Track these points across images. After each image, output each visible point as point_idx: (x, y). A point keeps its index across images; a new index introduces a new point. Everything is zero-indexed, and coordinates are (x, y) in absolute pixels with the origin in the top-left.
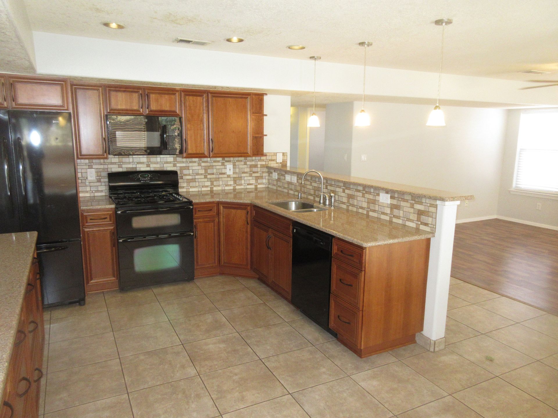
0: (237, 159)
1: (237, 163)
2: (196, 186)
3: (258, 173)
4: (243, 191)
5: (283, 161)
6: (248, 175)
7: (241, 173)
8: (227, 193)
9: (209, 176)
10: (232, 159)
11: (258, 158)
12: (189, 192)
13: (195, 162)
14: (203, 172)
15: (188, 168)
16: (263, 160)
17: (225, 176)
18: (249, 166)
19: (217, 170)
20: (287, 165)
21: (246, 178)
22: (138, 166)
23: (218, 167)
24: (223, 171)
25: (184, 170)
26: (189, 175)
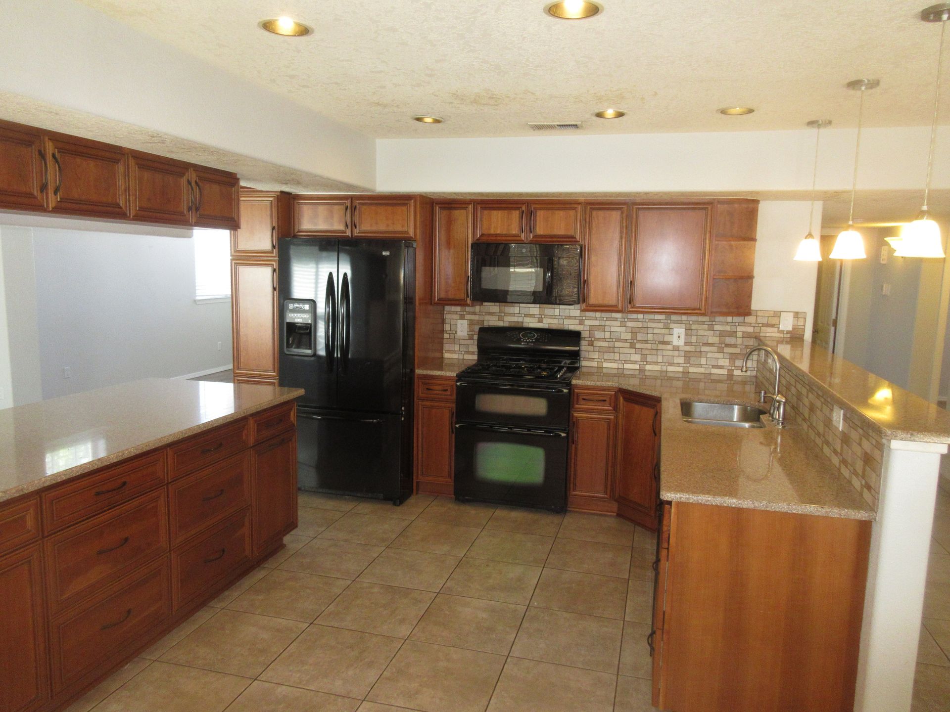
0: (694, 318)
1: (694, 327)
2: (615, 359)
3: (737, 347)
4: (702, 377)
5: (794, 329)
6: (714, 349)
7: (701, 344)
8: (670, 379)
9: (638, 346)
10: (684, 318)
11: (737, 319)
12: (603, 368)
13: (616, 319)
14: (628, 336)
15: (602, 328)
16: (750, 324)
17: (669, 347)
18: (718, 333)
19: (655, 335)
20: (804, 338)
21: (709, 355)
22: (527, 320)
23: (656, 331)
24: (667, 338)
25: (596, 332)
26: (604, 340)
